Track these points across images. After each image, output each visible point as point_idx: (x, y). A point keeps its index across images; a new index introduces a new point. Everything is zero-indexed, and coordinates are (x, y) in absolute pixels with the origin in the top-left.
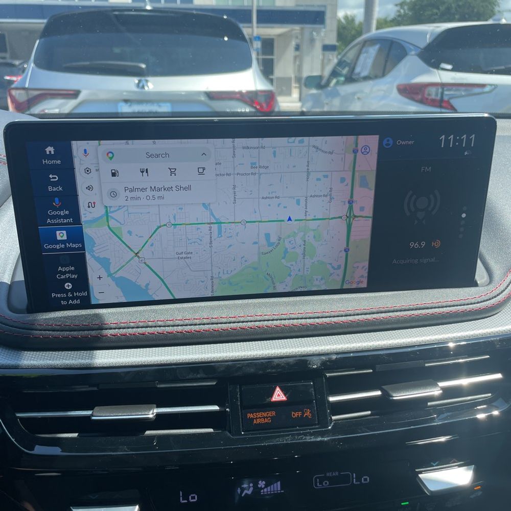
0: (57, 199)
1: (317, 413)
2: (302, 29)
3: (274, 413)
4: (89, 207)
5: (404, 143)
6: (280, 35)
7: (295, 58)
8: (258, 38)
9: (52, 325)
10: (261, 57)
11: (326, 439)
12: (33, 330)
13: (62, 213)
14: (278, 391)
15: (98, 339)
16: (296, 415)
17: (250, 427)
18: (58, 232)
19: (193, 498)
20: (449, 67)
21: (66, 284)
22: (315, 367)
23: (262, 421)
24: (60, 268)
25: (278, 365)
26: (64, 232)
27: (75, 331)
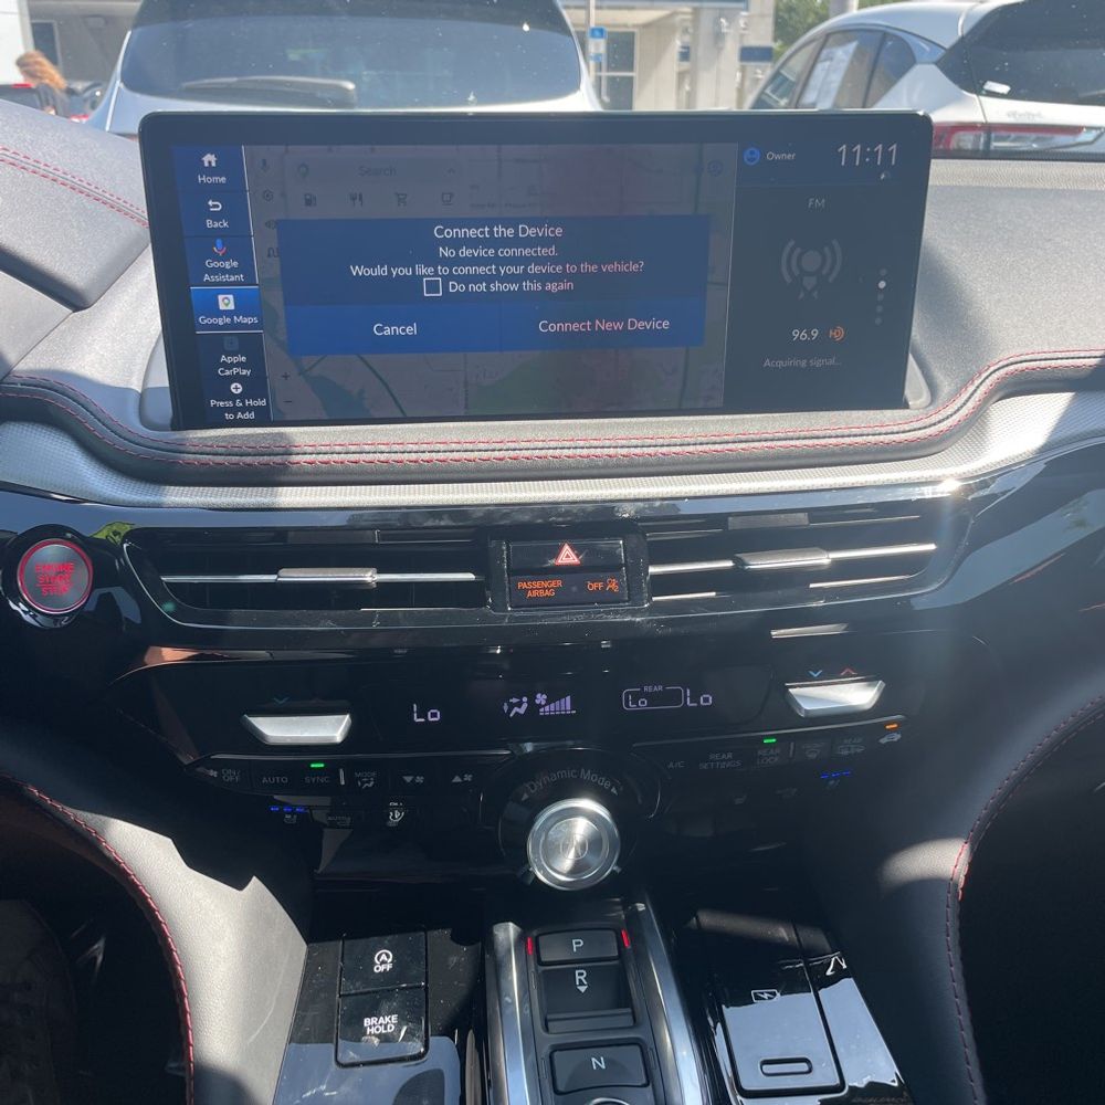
0: (219, 242)
1: (628, 585)
2: (696, 11)
3: (559, 583)
4: (269, 256)
5: (778, 157)
6: (647, 26)
7: (681, 76)
8: (599, 32)
9: (212, 446)
10: (604, 74)
11: (638, 619)
12: (183, 452)
13: (227, 265)
14: (567, 549)
15: (284, 467)
16: (594, 586)
17: (521, 602)
18: (220, 297)
19: (434, 715)
20: (1004, 89)
21: (233, 386)
22: (626, 516)
23: (542, 593)
24: (223, 358)
25: (568, 513)
26: (231, 297)
27: (249, 455)
